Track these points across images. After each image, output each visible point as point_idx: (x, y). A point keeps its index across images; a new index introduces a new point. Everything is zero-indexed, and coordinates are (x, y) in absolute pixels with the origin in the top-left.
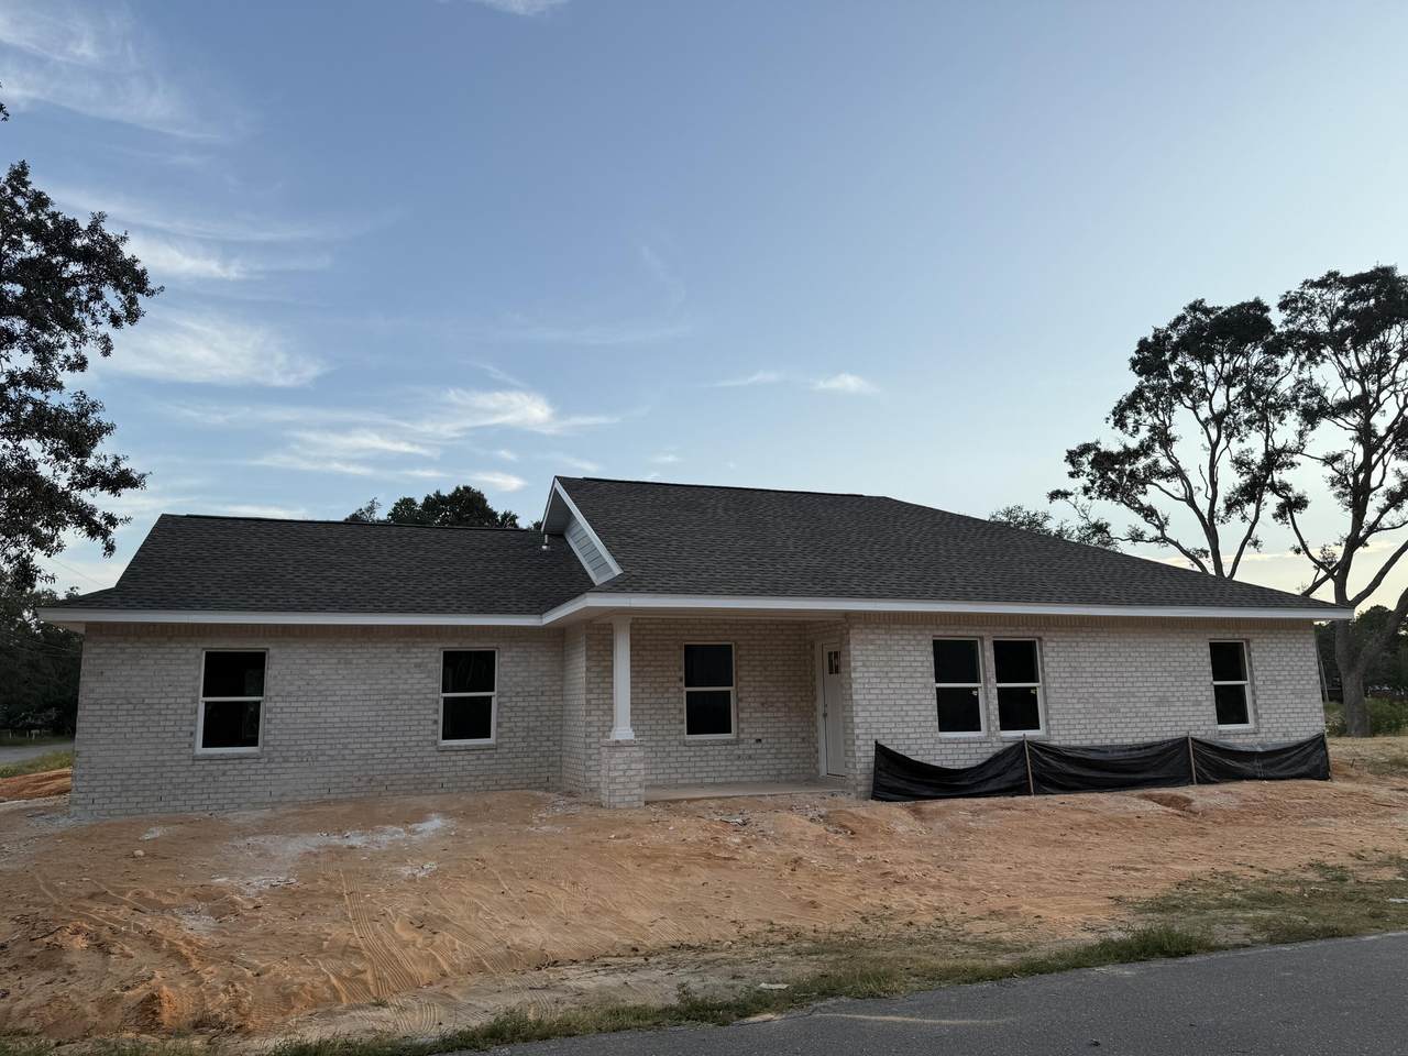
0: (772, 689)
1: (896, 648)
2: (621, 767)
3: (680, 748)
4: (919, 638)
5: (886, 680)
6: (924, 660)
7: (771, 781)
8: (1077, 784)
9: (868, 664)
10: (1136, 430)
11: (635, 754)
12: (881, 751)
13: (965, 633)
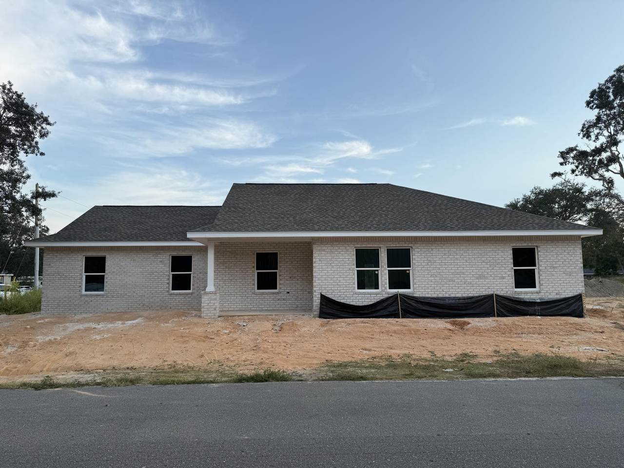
0: (295, 271)
1: (336, 253)
2: (206, 302)
3: (252, 295)
4: (348, 248)
5: (331, 267)
6: (352, 258)
7: (293, 310)
8: (428, 315)
9: (322, 260)
10: (597, 138)
11: (212, 297)
12: (323, 298)
13: (371, 246)
